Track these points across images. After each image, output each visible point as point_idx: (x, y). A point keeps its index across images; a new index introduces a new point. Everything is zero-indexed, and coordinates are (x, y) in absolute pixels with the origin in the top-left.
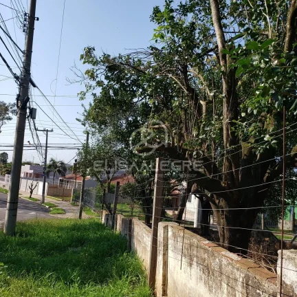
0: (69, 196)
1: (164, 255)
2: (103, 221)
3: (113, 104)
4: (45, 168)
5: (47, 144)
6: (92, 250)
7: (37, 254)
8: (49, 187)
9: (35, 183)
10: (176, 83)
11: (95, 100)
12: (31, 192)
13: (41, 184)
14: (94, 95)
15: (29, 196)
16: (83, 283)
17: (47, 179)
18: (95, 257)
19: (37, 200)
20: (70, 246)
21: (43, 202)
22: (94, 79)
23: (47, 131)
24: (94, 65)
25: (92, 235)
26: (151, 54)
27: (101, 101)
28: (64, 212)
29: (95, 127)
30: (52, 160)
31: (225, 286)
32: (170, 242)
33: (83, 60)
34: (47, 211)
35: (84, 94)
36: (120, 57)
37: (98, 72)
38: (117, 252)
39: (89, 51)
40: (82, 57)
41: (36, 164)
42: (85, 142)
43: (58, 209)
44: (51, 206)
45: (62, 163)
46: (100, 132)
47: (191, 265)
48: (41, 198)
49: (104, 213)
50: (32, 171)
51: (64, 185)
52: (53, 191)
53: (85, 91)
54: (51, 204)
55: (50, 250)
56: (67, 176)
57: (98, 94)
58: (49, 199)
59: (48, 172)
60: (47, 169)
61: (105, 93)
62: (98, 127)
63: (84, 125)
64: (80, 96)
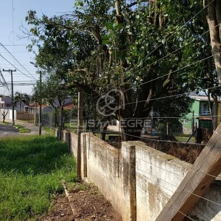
0: (33, 119)
1: (84, 152)
2: (56, 135)
3: (53, 52)
4: (13, 100)
5: (12, 82)
6: (45, 154)
7: (7, 159)
8: (18, 113)
9: (6, 111)
10: (93, 37)
11: (40, 50)
12: (4, 118)
13: (11, 111)
14: (39, 46)
15: (3, 120)
16: (35, 174)
17: (15, 108)
18: (46, 159)
19: (8, 123)
20: (30, 153)
21: (14, 125)
22: (37, 35)
23: (12, 71)
24: (36, 25)
25: (46, 145)
26: (77, 16)
27: (44, 51)
28: (30, 131)
29: (45, 68)
30: (17, 93)
31: (108, 164)
32: (87, 144)
33: (28, 21)
34: (17, 131)
35: (31, 47)
36: (55, 18)
37: (40, 30)
38: (60, 154)
39: (32, 14)
40: (27, 19)
41: (6, 96)
42: (39, 79)
43: (25, 129)
44: (20, 127)
45: (26, 95)
46: (48, 71)
47: (96, 156)
48: (12, 122)
49: (57, 129)
50: (3, 102)
51: (28, 112)
52: (21, 116)
53: (32, 44)
54: (20, 126)
55: (16, 157)
56: (30, 105)
57: (42, 46)
58: (18, 122)
59: (16, 102)
60: (15, 100)
61: (47, 45)
62: (46, 68)
63: (36, 66)
64: (28, 48)
